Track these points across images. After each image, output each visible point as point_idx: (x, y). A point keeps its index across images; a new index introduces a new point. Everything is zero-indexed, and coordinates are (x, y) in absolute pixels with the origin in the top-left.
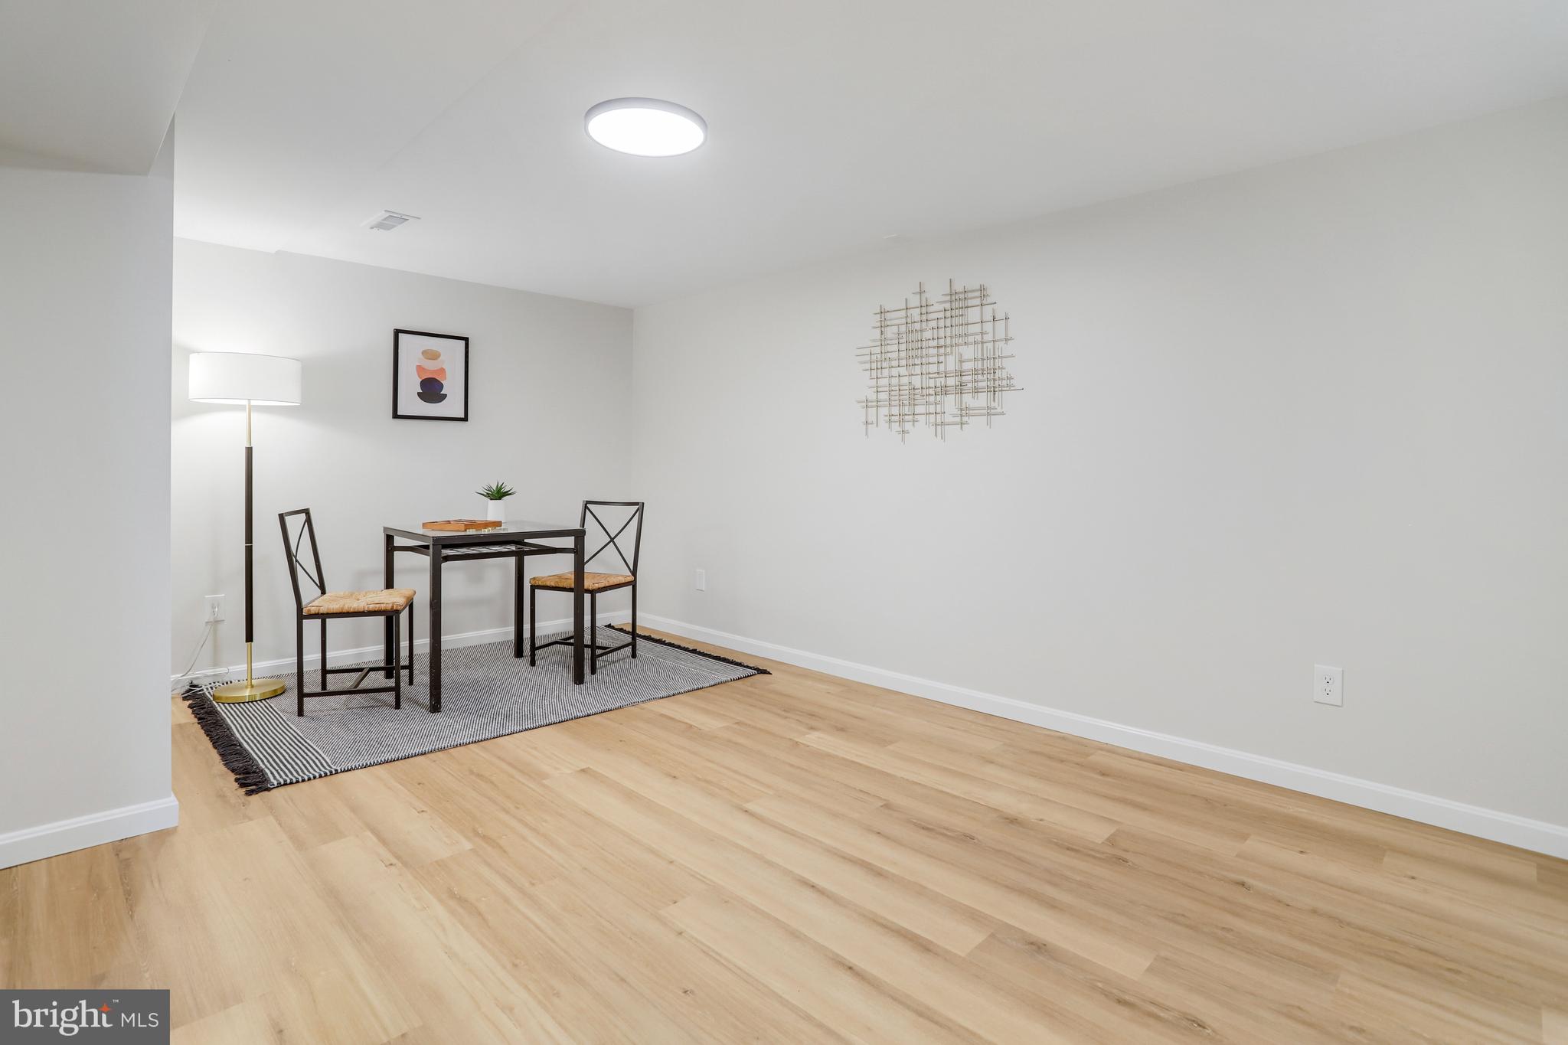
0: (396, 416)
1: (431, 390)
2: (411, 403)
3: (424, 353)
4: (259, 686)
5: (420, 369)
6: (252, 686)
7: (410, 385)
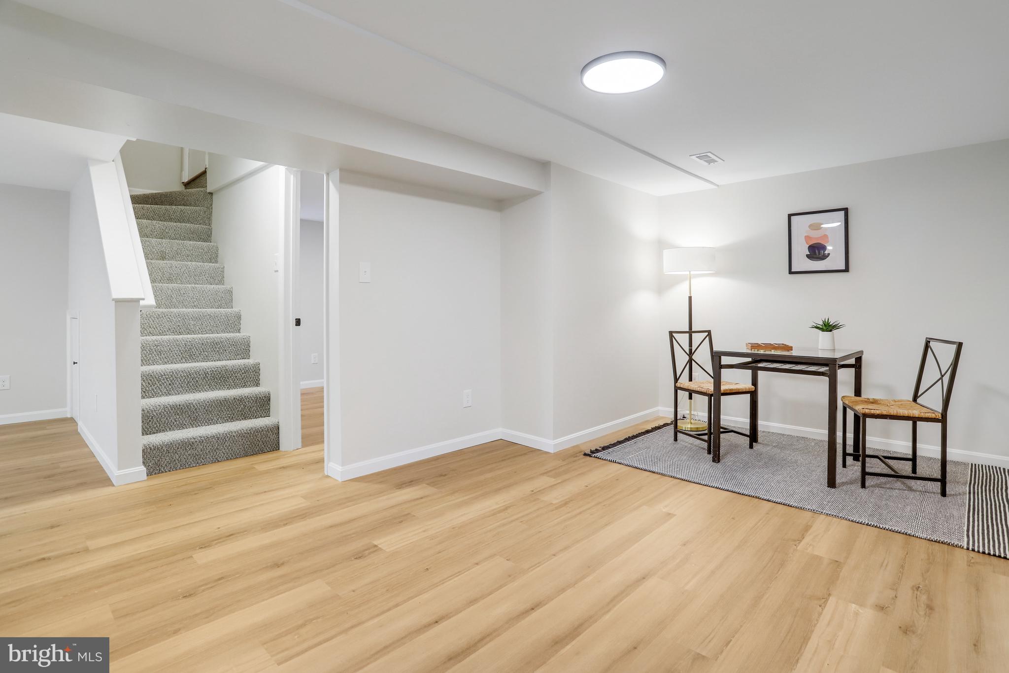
0: (791, 272)
1: (816, 251)
2: (802, 262)
3: (810, 226)
4: (694, 424)
5: (807, 238)
6: (691, 423)
7: (801, 249)
